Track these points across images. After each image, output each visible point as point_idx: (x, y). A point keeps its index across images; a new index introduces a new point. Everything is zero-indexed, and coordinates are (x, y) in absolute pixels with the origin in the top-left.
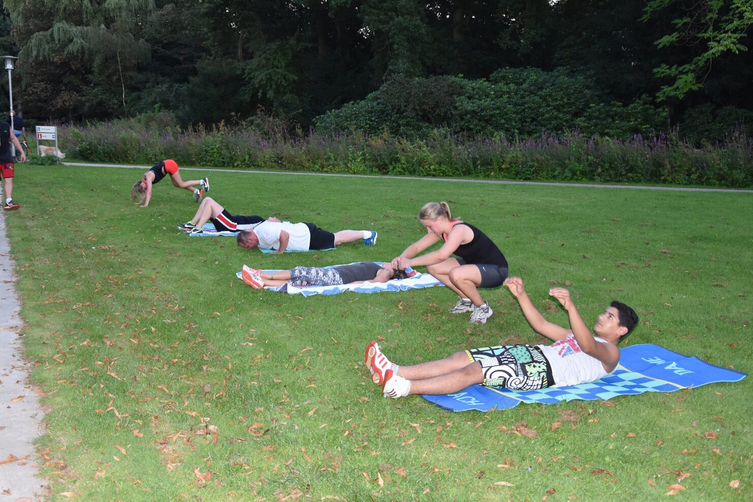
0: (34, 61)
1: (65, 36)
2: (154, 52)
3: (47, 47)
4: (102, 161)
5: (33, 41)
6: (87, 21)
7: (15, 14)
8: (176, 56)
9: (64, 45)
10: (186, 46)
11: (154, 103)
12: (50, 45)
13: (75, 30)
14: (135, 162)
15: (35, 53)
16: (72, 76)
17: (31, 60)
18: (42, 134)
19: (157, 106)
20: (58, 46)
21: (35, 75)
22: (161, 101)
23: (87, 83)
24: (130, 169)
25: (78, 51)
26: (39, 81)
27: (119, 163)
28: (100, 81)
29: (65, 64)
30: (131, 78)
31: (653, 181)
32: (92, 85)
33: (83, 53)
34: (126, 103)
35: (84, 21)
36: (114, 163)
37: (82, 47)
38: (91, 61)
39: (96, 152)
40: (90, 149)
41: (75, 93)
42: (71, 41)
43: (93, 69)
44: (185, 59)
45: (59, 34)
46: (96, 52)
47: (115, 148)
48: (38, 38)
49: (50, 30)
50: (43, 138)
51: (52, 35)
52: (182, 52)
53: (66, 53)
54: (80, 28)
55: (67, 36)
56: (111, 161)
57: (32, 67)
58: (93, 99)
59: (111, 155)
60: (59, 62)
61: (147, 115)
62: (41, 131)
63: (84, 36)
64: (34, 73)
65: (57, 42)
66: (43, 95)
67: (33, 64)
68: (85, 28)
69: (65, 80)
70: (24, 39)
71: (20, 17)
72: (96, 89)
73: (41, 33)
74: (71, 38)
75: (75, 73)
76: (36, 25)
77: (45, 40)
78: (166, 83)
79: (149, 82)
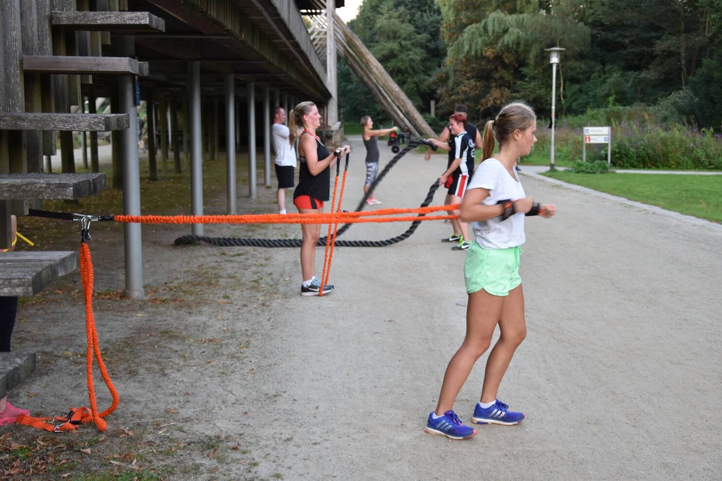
0: (464, 57)
1: (500, 26)
2: (593, 36)
3: (480, 40)
4: (634, 167)
5: (466, 35)
6: (522, 7)
7: (446, 8)
8: (620, 39)
9: (498, 37)
10: (632, 26)
11: (608, 95)
12: (483, 38)
13: (511, 19)
15: (466, 48)
16: (504, 71)
17: (461, 56)
18: (591, 137)
19: (611, 99)
20: (492, 38)
21: (466, 72)
22: (616, 94)
23: (522, 77)
25: (513, 43)
26: (469, 79)
28: (536, 74)
29: (498, 58)
30: (572, 69)
32: (527, 79)
33: (518, 44)
35: (518, 8)
37: (518, 37)
38: (527, 51)
39: (626, 156)
41: (506, 89)
42: (505, 31)
43: (528, 61)
44: (632, 42)
45: (494, 25)
46: (533, 41)
47: (654, 151)
48: (470, 32)
49: (483, 22)
50: (592, 142)
51: (485, 28)
52: (628, 34)
53: (499, 45)
54: (514, 16)
55: (502, 26)
57: (462, 63)
58: (528, 95)
59: (647, 159)
60: (492, 56)
62: (590, 133)
63: (521, 25)
64: (464, 69)
65: (490, 33)
66: (473, 93)
67: (464, 60)
68: (521, 16)
69: (497, 76)
70: (453, 34)
71: (451, 11)
72: (533, 83)
73: (473, 25)
74: (506, 28)
75: (505, 66)
76: (468, 18)
77: (477, 33)
78: (614, 71)
79: (594, 72)
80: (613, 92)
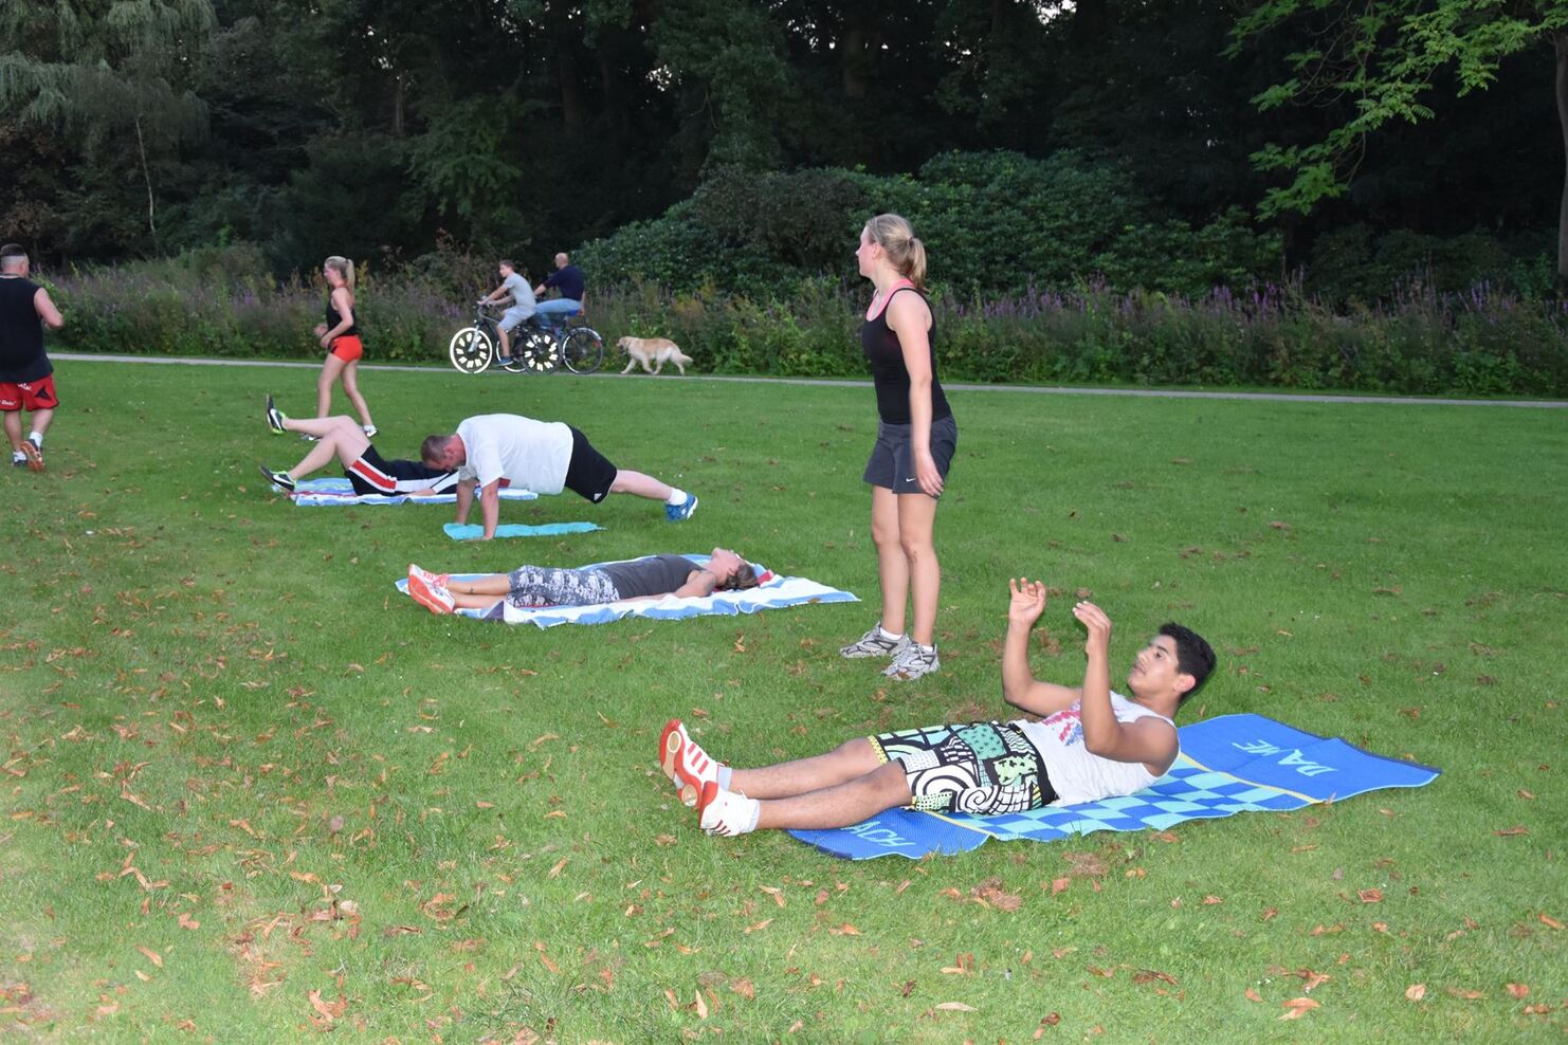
1: (21, 83)
2: (216, 118)
4: (106, 350)
6: (68, 53)
8: (263, 128)
9: (20, 104)
10: (284, 106)
11: (217, 226)
13: (42, 71)
14: (178, 351)
16: (38, 169)
19: (223, 232)
20: (7, 104)
22: (233, 223)
23: (71, 183)
24: (167, 365)
25: (49, 117)
27: (144, 352)
28: (100, 179)
29: (22, 144)
30: (168, 174)
31: (1253, 382)
32: (82, 188)
33: (62, 120)
34: (156, 227)
35: (63, 51)
36: (132, 353)
37: (60, 107)
38: (80, 136)
39: (93, 330)
40: (79, 325)
41: (45, 205)
42: (34, 94)
43: (84, 154)
44: (283, 134)
45: (7, 80)
46: (90, 118)
47: (135, 321)
52: (276, 119)
53: (23, 119)
54: (53, 67)
55: (27, 84)
56: (125, 349)
58: (84, 218)
59: (126, 337)
60: (9, 139)
61: (203, 251)
63: (63, 85)
65: (3, 96)
68: (66, 68)
69: (24, 178)
72: (91, 197)
74: (35, 88)
75: (44, 162)
78: (241, 184)
79: (205, 183)
80: (226, 219)
